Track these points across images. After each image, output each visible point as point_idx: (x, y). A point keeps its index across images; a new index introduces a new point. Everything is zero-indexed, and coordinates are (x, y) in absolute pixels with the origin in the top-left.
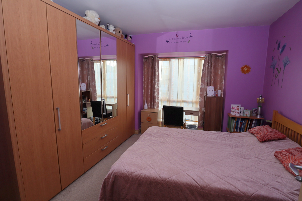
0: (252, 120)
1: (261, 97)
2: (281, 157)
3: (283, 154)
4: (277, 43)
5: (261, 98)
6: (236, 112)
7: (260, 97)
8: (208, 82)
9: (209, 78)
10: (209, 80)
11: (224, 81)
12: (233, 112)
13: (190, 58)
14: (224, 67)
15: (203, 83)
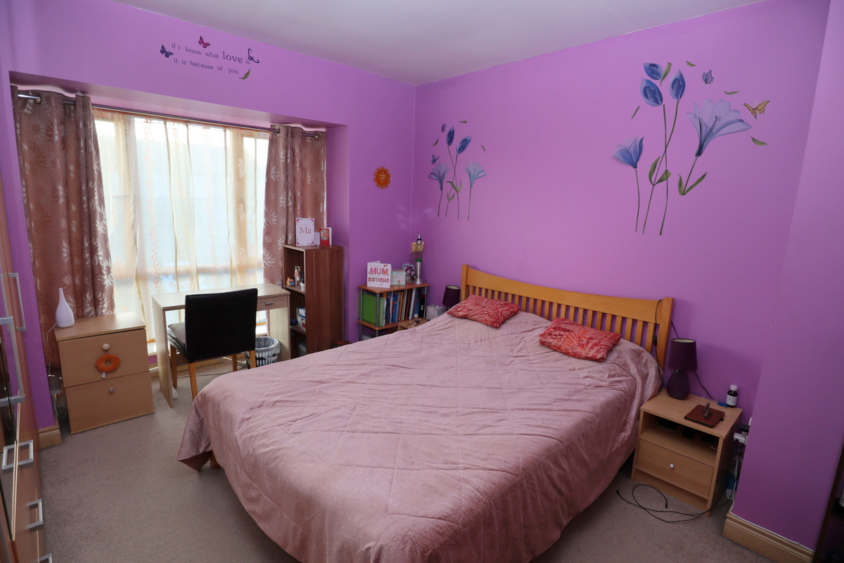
0: (410, 291)
1: (420, 239)
2: (556, 341)
3: (555, 335)
4: (443, 129)
5: (419, 242)
6: (381, 280)
7: (418, 240)
8: (287, 207)
9: (290, 193)
10: (290, 200)
11: (325, 202)
12: (373, 279)
13: (207, 127)
14: (324, 167)
15: (271, 210)
